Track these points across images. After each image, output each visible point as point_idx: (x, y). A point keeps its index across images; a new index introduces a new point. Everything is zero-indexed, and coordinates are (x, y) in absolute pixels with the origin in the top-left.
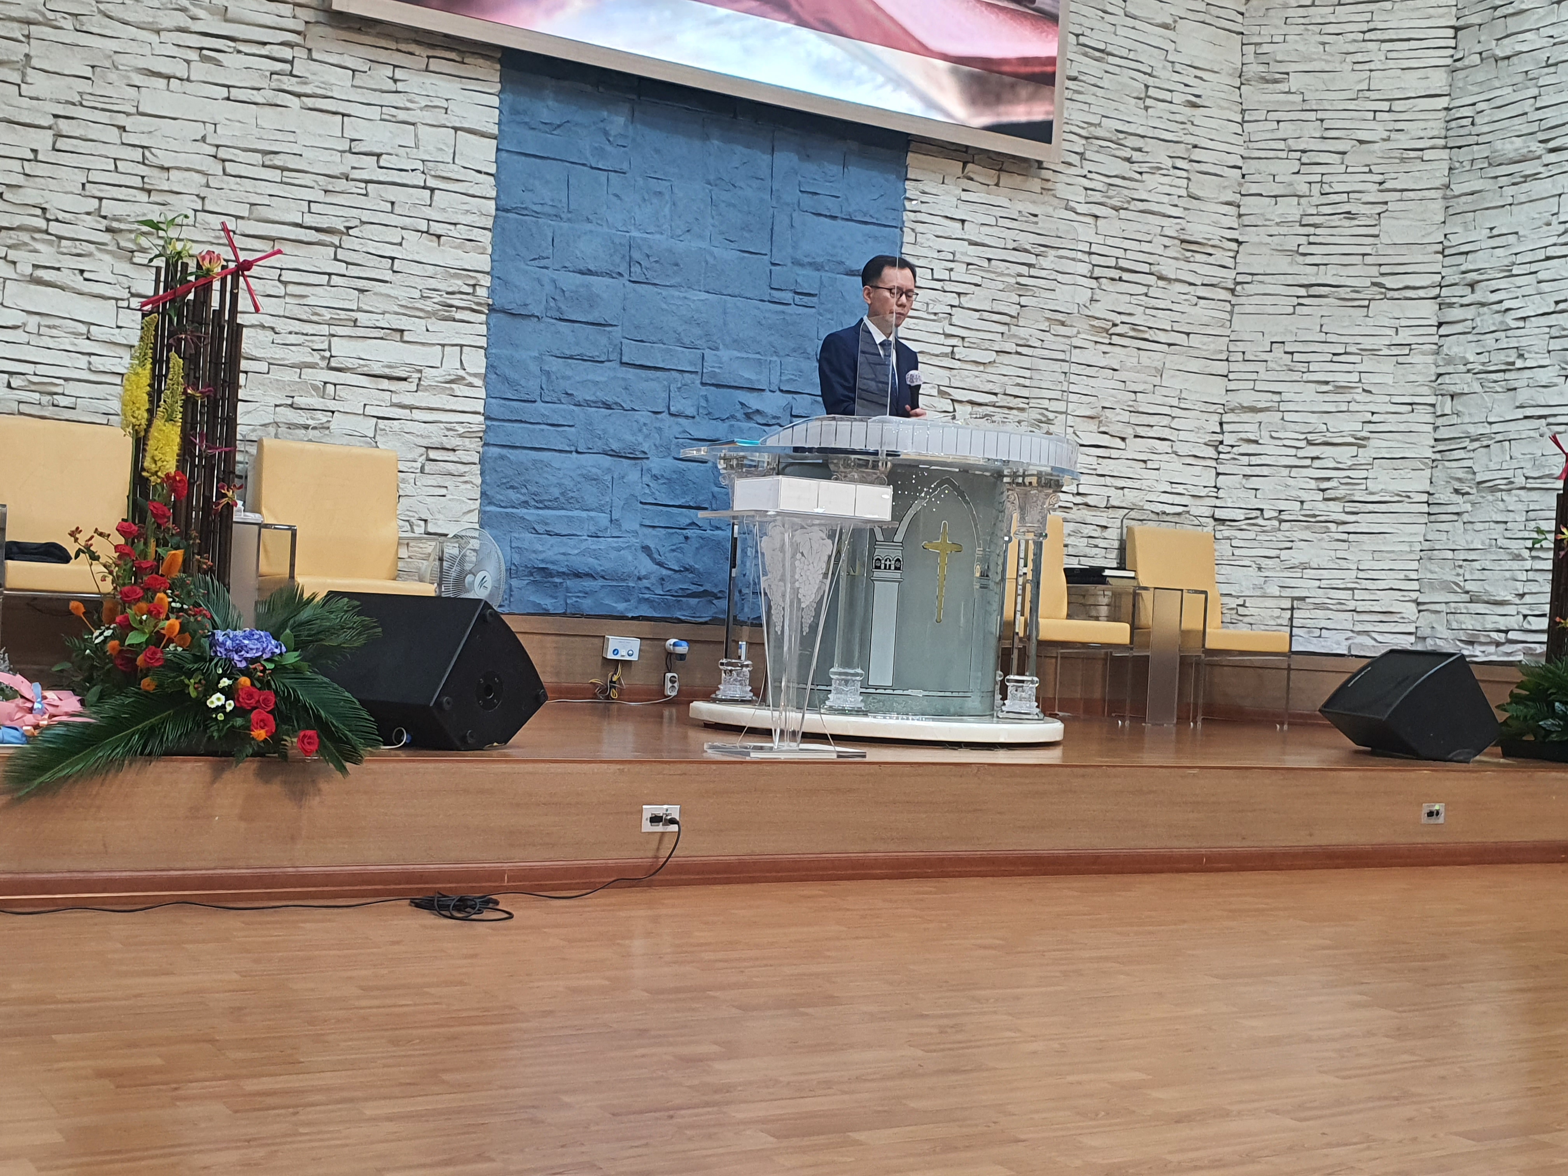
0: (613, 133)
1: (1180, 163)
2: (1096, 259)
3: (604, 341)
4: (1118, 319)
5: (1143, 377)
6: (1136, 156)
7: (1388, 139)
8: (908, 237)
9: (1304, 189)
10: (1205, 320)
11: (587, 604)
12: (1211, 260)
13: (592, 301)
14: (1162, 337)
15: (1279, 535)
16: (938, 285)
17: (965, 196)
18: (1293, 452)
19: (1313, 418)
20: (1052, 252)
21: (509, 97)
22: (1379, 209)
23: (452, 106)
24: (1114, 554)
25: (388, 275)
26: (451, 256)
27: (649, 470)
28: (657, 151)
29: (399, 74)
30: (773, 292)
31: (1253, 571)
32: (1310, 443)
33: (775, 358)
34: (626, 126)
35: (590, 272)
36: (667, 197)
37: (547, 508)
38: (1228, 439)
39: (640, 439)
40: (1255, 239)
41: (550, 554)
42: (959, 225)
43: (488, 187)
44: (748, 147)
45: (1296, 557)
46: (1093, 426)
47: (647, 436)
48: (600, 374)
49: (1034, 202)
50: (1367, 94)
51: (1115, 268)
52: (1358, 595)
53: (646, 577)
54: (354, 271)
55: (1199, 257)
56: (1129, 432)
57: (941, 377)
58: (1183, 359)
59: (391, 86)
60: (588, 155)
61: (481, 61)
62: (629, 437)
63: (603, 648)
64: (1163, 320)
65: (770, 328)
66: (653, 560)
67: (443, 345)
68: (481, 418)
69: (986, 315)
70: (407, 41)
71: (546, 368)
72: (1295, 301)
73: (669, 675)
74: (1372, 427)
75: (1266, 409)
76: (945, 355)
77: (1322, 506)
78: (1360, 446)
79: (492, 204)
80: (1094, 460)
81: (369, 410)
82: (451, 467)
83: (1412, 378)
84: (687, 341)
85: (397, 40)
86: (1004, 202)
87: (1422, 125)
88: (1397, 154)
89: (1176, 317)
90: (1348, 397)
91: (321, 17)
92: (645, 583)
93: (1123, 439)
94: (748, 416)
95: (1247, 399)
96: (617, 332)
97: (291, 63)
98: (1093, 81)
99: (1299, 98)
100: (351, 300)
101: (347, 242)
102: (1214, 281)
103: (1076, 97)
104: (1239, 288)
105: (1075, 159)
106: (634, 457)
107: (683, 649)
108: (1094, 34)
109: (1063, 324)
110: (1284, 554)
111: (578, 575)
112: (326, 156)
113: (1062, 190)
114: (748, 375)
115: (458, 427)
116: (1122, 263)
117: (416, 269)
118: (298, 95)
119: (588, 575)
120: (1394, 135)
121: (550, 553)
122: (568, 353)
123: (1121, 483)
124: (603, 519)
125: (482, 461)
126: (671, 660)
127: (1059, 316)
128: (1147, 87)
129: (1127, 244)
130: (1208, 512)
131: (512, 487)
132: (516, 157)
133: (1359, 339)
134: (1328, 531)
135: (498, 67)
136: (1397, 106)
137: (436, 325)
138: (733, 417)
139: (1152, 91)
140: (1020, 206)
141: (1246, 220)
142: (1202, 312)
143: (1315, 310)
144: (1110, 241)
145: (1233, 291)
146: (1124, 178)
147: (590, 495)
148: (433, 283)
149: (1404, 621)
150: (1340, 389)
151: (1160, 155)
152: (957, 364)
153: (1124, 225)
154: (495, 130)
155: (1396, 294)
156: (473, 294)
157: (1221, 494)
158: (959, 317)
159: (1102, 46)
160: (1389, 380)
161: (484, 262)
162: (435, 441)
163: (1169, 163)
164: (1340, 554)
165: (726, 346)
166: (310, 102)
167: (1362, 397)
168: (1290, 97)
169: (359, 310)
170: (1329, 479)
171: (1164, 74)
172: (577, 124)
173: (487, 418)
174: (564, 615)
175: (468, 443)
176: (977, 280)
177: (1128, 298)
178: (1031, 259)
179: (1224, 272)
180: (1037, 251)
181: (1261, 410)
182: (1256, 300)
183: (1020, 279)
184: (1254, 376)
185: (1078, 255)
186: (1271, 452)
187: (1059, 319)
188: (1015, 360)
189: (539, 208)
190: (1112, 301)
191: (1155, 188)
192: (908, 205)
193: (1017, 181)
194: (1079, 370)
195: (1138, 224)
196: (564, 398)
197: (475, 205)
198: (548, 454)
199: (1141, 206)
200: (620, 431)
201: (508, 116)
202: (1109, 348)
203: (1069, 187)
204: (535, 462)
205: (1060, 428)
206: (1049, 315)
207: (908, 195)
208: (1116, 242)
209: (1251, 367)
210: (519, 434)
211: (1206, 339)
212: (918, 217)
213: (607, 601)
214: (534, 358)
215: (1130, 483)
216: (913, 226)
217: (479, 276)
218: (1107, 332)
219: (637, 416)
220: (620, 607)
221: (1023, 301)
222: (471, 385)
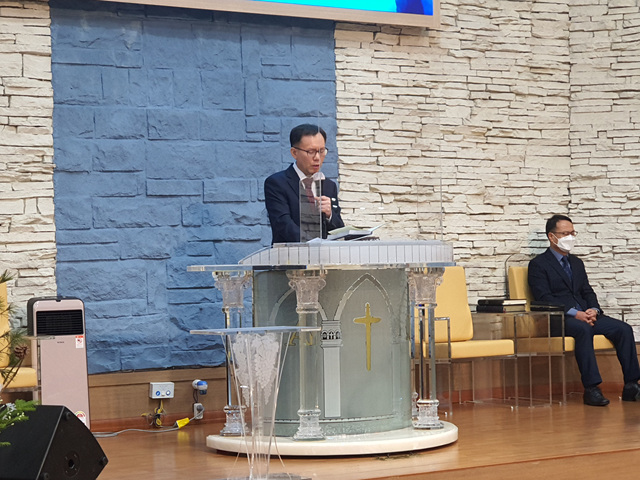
0: (130, 42)
1: (525, 15)
2: (471, 87)
3: (134, 182)
4: (491, 125)
5: (512, 163)
6: (494, 13)
8: (340, 87)
9: (611, 25)
10: (551, 120)
11: (136, 363)
12: (552, 78)
13: (124, 157)
14: (523, 134)
15: (614, 262)
16: (363, 117)
17: (377, 55)
18: (618, 205)
19: (629, 182)
20: (441, 85)
23: (18, 38)
24: (502, 287)
26: (26, 139)
27: (171, 266)
28: (161, 50)
30: (249, 134)
32: (629, 199)
33: (253, 179)
34: (139, 36)
35: (121, 137)
36: (170, 80)
37: (103, 300)
38: (575, 199)
39: (164, 246)
40: (582, 62)
42: (374, 75)
43: (47, 90)
44: (224, 39)
45: (626, 277)
46: (480, 200)
47: (169, 243)
48: (131, 205)
49: (425, 53)
51: (486, 91)
53: (175, 339)
55: (543, 77)
56: (505, 201)
57: (371, 178)
58: (538, 148)
60: (114, 59)
61: (36, 6)
62: (156, 245)
63: (149, 391)
64: (522, 123)
65: (249, 159)
66: (179, 326)
67: (24, 199)
68: (54, 245)
69: (399, 133)
71: (96, 205)
72: (612, 102)
73: (196, 405)
75: (599, 177)
76: (371, 163)
79: (51, 101)
80: (482, 224)
82: (36, 281)
84: (191, 175)
86: (405, 55)
89: (531, 119)
92: (175, 343)
93: (502, 207)
94: (238, 221)
95: (585, 171)
96: (142, 175)
102: (555, 92)
104: (573, 95)
105: (451, 21)
106: (161, 258)
107: (204, 386)
109: (453, 133)
110: (618, 276)
111: (128, 343)
113: (444, 43)
114: (235, 192)
115: (38, 253)
116: (490, 88)
117: (2, 150)
119: (135, 342)
121: (107, 331)
122: (110, 193)
123: (503, 237)
124: (142, 303)
125: (55, 273)
126: (197, 394)
127: (450, 128)
129: (492, 74)
131: (78, 289)
132: (65, 67)
135: (48, 8)
137: (18, 186)
138: (227, 222)
140: (416, 58)
141: (575, 49)
142: (549, 114)
143: (625, 108)
144: (480, 73)
145: (569, 98)
146: (487, 30)
147: (132, 287)
148: (14, 158)
151: (511, 11)
152: (381, 169)
153: (489, 61)
154: (49, 51)
156: (43, 162)
158: (380, 137)
161: (48, 140)
162: (23, 264)
163: (518, 15)
165: (219, 175)
172: (105, 39)
173: (58, 244)
174: (121, 371)
175: (46, 263)
176: (390, 110)
177: (496, 111)
178: (427, 92)
179: (562, 86)
180: (430, 86)
181: (595, 178)
182: (585, 103)
183: (420, 106)
184: (588, 155)
185: (459, 85)
186: (604, 205)
187: (450, 130)
188: (421, 161)
189: (83, 99)
190: (485, 113)
191: (509, 34)
192: (338, 66)
193: (412, 40)
194: (467, 163)
195: (499, 60)
196: (109, 224)
197: (39, 103)
198: (101, 263)
199: (500, 47)
200: (149, 242)
201: (58, 40)
202: (486, 146)
203: (449, 40)
204: (92, 270)
205: (457, 204)
206: (442, 128)
207: (337, 59)
208: (485, 74)
209: (586, 149)
210: (80, 252)
211: (553, 132)
212: (346, 72)
213: (149, 359)
214: (87, 200)
215: (508, 237)
216: (342, 79)
217: (45, 149)
218: (484, 135)
219: (160, 230)
220: (159, 362)
221: (424, 120)
222: (45, 223)
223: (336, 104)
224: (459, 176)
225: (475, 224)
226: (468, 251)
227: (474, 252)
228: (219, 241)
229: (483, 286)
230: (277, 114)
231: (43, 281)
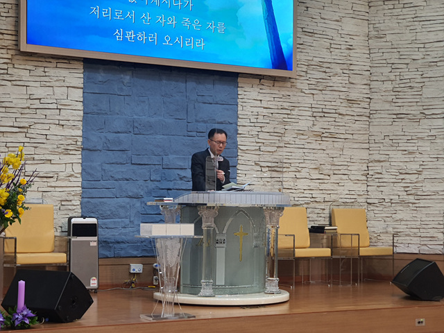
0: (125, 82)
1: (345, 71)
2: (314, 110)
3: (125, 156)
4: (324, 131)
5: (335, 152)
6: (328, 70)
7: (424, 58)
8: (240, 108)
9: (393, 78)
10: (359, 129)
11: (122, 253)
12: (360, 106)
13: (120, 142)
14: (342, 136)
15: (391, 208)
16: (252, 124)
17: (261, 91)
18: (395, 177)
19: (401, 164)
20: (297, 108)
21: (87, 74)
22: (422, 85)
23: (66, 79)
24: (328, 219)
25: (45, 141)
26: (68, 132)
27: (144, 202)
28: (142, 86)
29: (46, 70)
30: (189, 133)
31: (382, 222)
32: (401, 173)
34: (130, 79)
35: (119, 132)
36: (147, 103)
37: (106, 219)
38: (371, 173)
39: (140, 191)
40: (377, 97)
41: (107, 236)
42: (259, 102)
43: (80, 106)
44: (177, 81)
45: (398, 216)
46: (317, 172)
47: (142, 190)
48: (123, 169)
49: (288, 91)
50: (415, 41)
51: (322, 112)
52: (422, 230)
53: (145, 241)
54: (33, 141)
55: (354, 105)
56: (331, 172)
57: (256, 158)
58: (350, 144)
59: (43, 74)
60: (116, 90)
61: (76, 62)
62: (135, 190)
63: (129, 269)
64: (342, 130)
65: (188, 146)
67: (66, 164)
68: (81, 188)
69: (272, 134)
70: (48, 58)
71: (104, 168)
72: (392, 120)
73: (155, 277)
74: (423, 167)
75: (384, 161)
76: (255, 150)
77: (406, 197)
78: (419, 174)
79: (82, 112)
80: (318, 184)
81: (40, 189)
82: (70, 207)
83: (437, 148)
84: (156, 153)
85: (45, 58)
86: (277, 92)
87: (436, 52)
88: (427, 64)
89: (347, 128)
90: (414, 156)
91: (17, 52)
92: (144, 243)
93: (329, 176)
94: (181, 179)
95: (377, 157)
96: (129, 153)
97: (7, 69)
98: (309, 44)
99: (390, 44)
100: (32, 151)
101: (30, 131)
102: (361, 114)
103: (303, 51)
104: (371, 116)
105: (303, 74)
106: (137, 197)
108: (309, 27)
109: (303, 134)
110: (394, 216)
111: (118, 243)
112: (21, 101)
113: (299, 85)
114: (181, 163)
115: (72, 192)
116: (324, 110)
117: (55, 138)
118: (10, 81)
119: (122, 242)
120: (426, 57)
122: (112, 162)
123: (329, 192)
125: (81, 204)
126: (155, 271)
127: (301, 132)
128: (331, 44)
129: (326, 103)
130: (364, 200)
131: (93, 212)
132: (90, 94)
133: (416, 134)
134: (409, 206)
135: (82, 63)
136: (427, 46)
137: (62, 157)
138: (175, 179)
139: (332, 46)
140: (283, 93)
141: (373, 90)
142: (357, 126)
143: (399, 123)
144: (319, 103)
145: (369, 117)
146: (323, 79)
147: (122, 212)
148: (61, 142)
149: (439, 240)
150: (410, 153)
151: (338, 69)
152: (262, 153)
153: (324, 96)
154: (82, 86)
155: (429, 117)
156: (76, 144)
157: (369, 193)
158: (261, 136)
159: (312, 31)
160: (429, 149)
161: (80, 133)
162: (63, 198)
163: (341, 71)
164: (414, 215)
165: (171, 154)
166: (14, 83)
167: (418, 156)
168: (387, 44)
169: (35, 154)
170: (408, 187)
171: (338, 39)
172: (112, 80)
173: (83, 188)
174: (114, 257)
175: (76, 198)
176: (268, 121)
177: (327, 123)
178: (289, 112)
179: (365, 110)
180: (291, 108)
181: (382, 161)
182: (378, 120)
183: (284, 120)
184: (379, 149)
185: (307, 109)
186: (387, 177)
187: (301, 133)
188: (285, 149)
189: (99, 112)
190: (321, 124)
191: (336, 81)
192: (239, 97)
193: (281, 84)
194: (310, 151)
195: (329, 95)
196: (110, 178)
197: (75, 113)
198: (105, 199)
199: (330, 88)
200: (132, 188)
201: (87, 80)
202: (321, 142)
203: (302, 84)
204: (100, 203)
205: (304, 173)
206: (296, 132)
207: (239, 93)
208: (322, 103)
209: (377, 145)
210: (95, 193)
211: (360, 136)
212: (243, 100)
213: (130, 251)
214: (99, 165)
215: (332, 192)
216: (241, 104)
217: (78, 138)
218: (320, 136)
219: (138, 182)
220: (135, 253)
221: (286, 127)
222: (76, 177)
223: (238, 117)
224: (305, 158)
225: (314, 184)
226: (309, 199)
227: (312, 200)
228: (170, 189)
229: (317, 219)
230: (205, 122)
231: (74, 207)
